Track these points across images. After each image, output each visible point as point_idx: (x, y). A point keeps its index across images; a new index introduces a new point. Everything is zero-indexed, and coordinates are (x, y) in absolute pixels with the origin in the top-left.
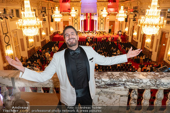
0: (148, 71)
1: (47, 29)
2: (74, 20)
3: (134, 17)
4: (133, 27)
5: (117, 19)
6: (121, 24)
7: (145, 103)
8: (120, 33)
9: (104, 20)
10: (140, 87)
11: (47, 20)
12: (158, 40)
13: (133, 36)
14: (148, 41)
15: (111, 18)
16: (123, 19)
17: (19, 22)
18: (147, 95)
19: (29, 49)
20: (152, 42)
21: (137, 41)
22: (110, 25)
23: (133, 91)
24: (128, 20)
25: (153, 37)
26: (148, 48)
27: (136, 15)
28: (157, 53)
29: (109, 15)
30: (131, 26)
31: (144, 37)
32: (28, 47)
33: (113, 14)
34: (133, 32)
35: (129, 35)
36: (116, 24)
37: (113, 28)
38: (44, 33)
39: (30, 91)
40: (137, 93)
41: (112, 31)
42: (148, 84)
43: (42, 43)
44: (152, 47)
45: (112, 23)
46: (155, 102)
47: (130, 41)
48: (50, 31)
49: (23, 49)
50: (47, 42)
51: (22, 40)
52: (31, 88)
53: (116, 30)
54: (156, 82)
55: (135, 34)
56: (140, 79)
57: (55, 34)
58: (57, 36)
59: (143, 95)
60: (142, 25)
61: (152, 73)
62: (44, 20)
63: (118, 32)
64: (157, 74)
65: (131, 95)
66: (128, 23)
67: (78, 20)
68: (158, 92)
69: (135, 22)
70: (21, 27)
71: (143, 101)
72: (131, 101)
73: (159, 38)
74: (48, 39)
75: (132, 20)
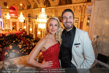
3: (29, 20)
4: (29, 26)
6: (21, 24)
8: (21, 30)
9: (8, 21)
13: (29, 31)
14: (39, 33)
15: (14, 20)
21: (32, 34)
22: (13, 25)
24: (25, 21)
26: (39, 37)
27: (30, 19)
29: (11, 18)
31: (36, 31)
33: (14, 18)
34: (29, 29)
35: (27, 31)
36: (18, 24)
37: (16, 26)
44: (41, 36)
45: (14, 23)
47: (28, 34)
53: (18, 28)
55: (31, 30)
60: (38, 23)
63: (20, 29)
66: (25, 23)
69: (30, 23)
75: (28, 22)
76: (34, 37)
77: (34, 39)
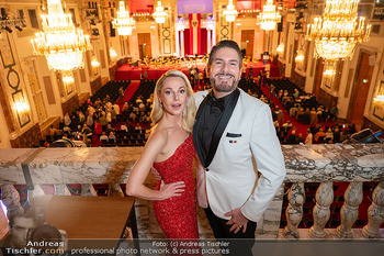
0: (328, 141)
1: (102, 52)
2: (162, 30)
3: (298, 19)
4: (296, 42)
5: (259, 26)
6: (267, 37)
7: (322, 211)
8: (265, 57)
10: (309, 177)
11: (101, 32)
12: (351, 70)
13: (294, 64)
14: (329, 73)
15: (246, 24)
16: (272, 26)
17: (38, 39)
18: (325, 195)
19: (64, 100)
20: (338, 77)
21: (304, 74)
22: (243, 40)
23: (294, 187)
24: (284, 26)
25: (340, 64)
26: (329, 91)
28: (348, 100)
29: (240, 16)
30: (291, 42)
31: (320, 65)
32: (62, 95)
33: (249, 15)
34: (295, 54)
35: (286, 62)
36: (258, 36)
37: (251, 46)
38: (95, 63)
39: (67, 192)
40: (303, 190)
41: (248, 52)
42: (327, 171)
43: (93, 84)
44: (337, 87)
45: (248, 35)
46: (344, 210)
47: (288, 74)
48: (109, 57)
49: (52, 101)
50: (103, 83)
51: (47, 80)
52: (69, 186)
53: (257, 52)
54: (345, 166)
55: (300, 58)
56: (310, 161)
57: (120, 63)
58: (126, 68)
59: (317, 195)
60: (315, 36)
61: (337, 146)
62: (95, 33)
63: (262, 55)
64: (348, 147)
65: (289, 197)
66: (283, 34)
67: (171, 30)
68: (350, 187)
69: (300, 30)
70: (42, 50)
71: (316, 208)
72: (290, 210)
73: (354, 67)
74: (105, 75)
75: (292, 27)
76: (309, 87)
77: (306, 94)
